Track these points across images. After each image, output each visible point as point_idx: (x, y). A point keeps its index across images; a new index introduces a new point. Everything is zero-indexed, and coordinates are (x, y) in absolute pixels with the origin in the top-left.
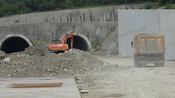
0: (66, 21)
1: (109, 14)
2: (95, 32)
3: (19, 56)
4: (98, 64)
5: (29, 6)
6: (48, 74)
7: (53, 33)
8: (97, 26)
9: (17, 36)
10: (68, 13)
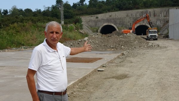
0: (139, 16)
1: (165, 13)
2: (156, 23)
3: (94, 37)
4: (145, 44)
5: (118, 7)
6: (111, 49)
7: (131, 24)
8: (158, 20)
9: (110, 24)
10: (140, 12)
